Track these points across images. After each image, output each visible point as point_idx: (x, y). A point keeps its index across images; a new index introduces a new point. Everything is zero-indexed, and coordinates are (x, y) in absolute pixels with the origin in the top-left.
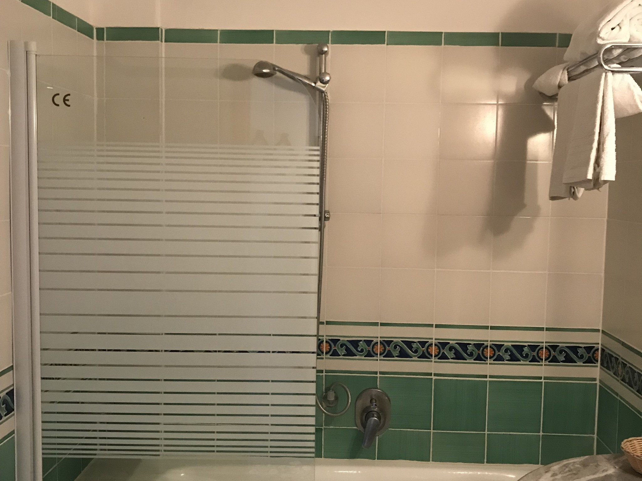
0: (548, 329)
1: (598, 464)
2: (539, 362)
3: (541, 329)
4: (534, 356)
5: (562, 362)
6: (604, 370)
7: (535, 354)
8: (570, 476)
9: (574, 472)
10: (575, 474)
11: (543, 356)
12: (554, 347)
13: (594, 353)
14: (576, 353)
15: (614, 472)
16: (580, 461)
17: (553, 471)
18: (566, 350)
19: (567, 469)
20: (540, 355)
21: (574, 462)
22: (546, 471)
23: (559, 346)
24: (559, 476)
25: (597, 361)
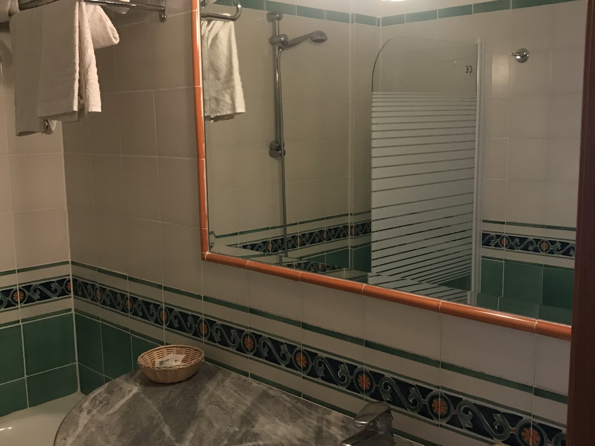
0: (19, 271)
1: (121, 387)
2: (15, 306)
3: (13, 272)
4: (9, 300)
5: (38, 300)
6: (78, 299)
7: (9, 298)
8: (104, 408)
9: (105, 402)
10: (108, 404)
11: (18, 299)
12: (28, 288)
13: (67, 285)
14: (50, 289)
15: (138, 390)
16: (104, 389)
17: (87, 408)
18: (41, 288)
19: (98, 402)
20: (14, 298)
21: (100, 393)
22: (80, 410)
23: (32, 285)
24: (94, 412)
25: (70, 292)
